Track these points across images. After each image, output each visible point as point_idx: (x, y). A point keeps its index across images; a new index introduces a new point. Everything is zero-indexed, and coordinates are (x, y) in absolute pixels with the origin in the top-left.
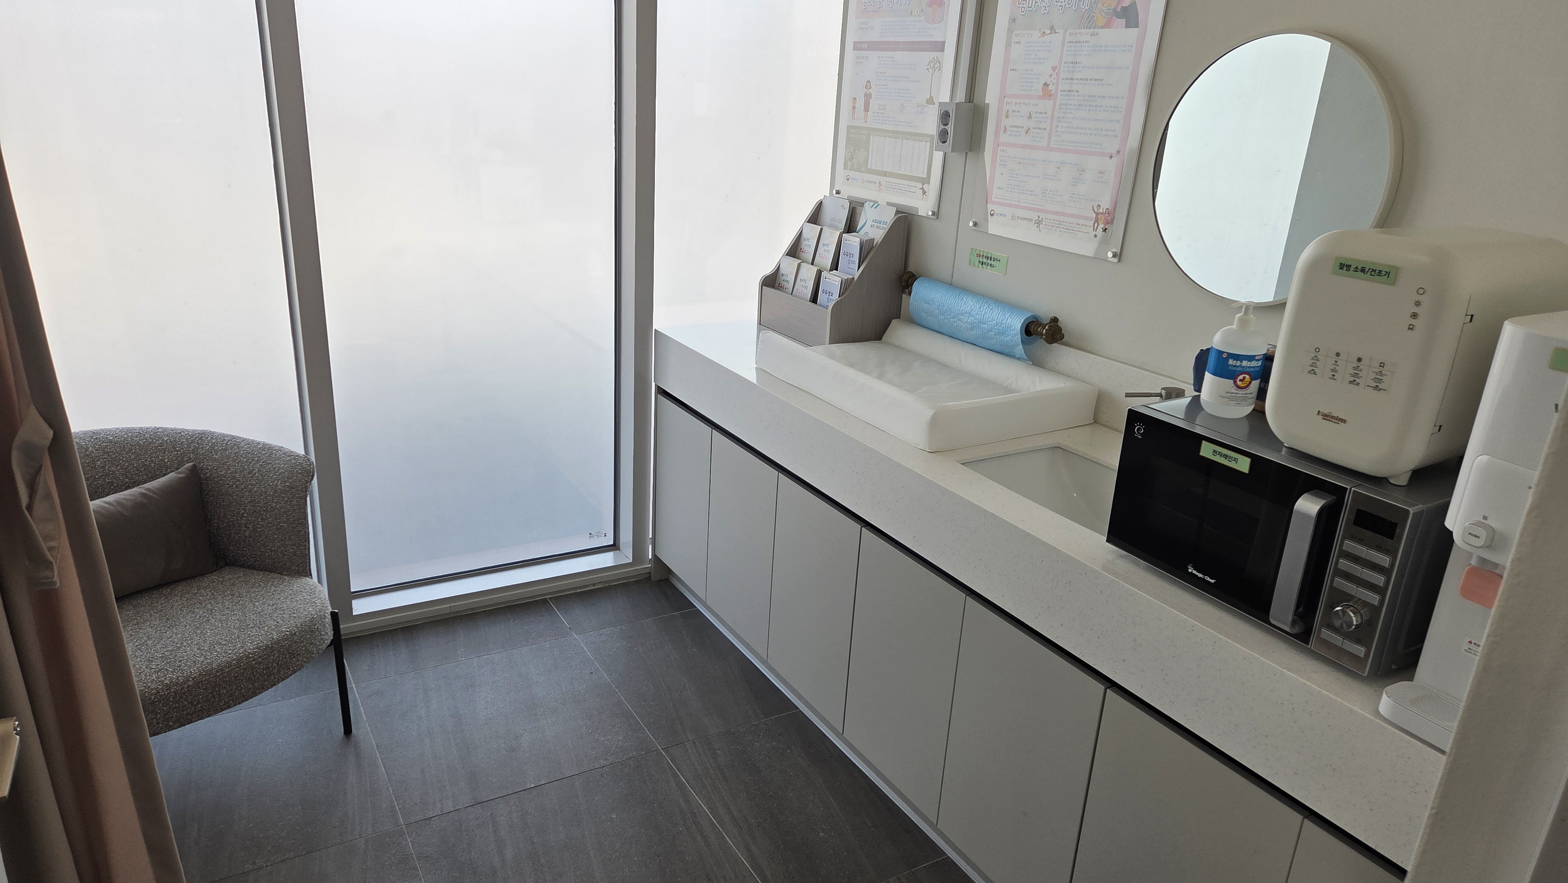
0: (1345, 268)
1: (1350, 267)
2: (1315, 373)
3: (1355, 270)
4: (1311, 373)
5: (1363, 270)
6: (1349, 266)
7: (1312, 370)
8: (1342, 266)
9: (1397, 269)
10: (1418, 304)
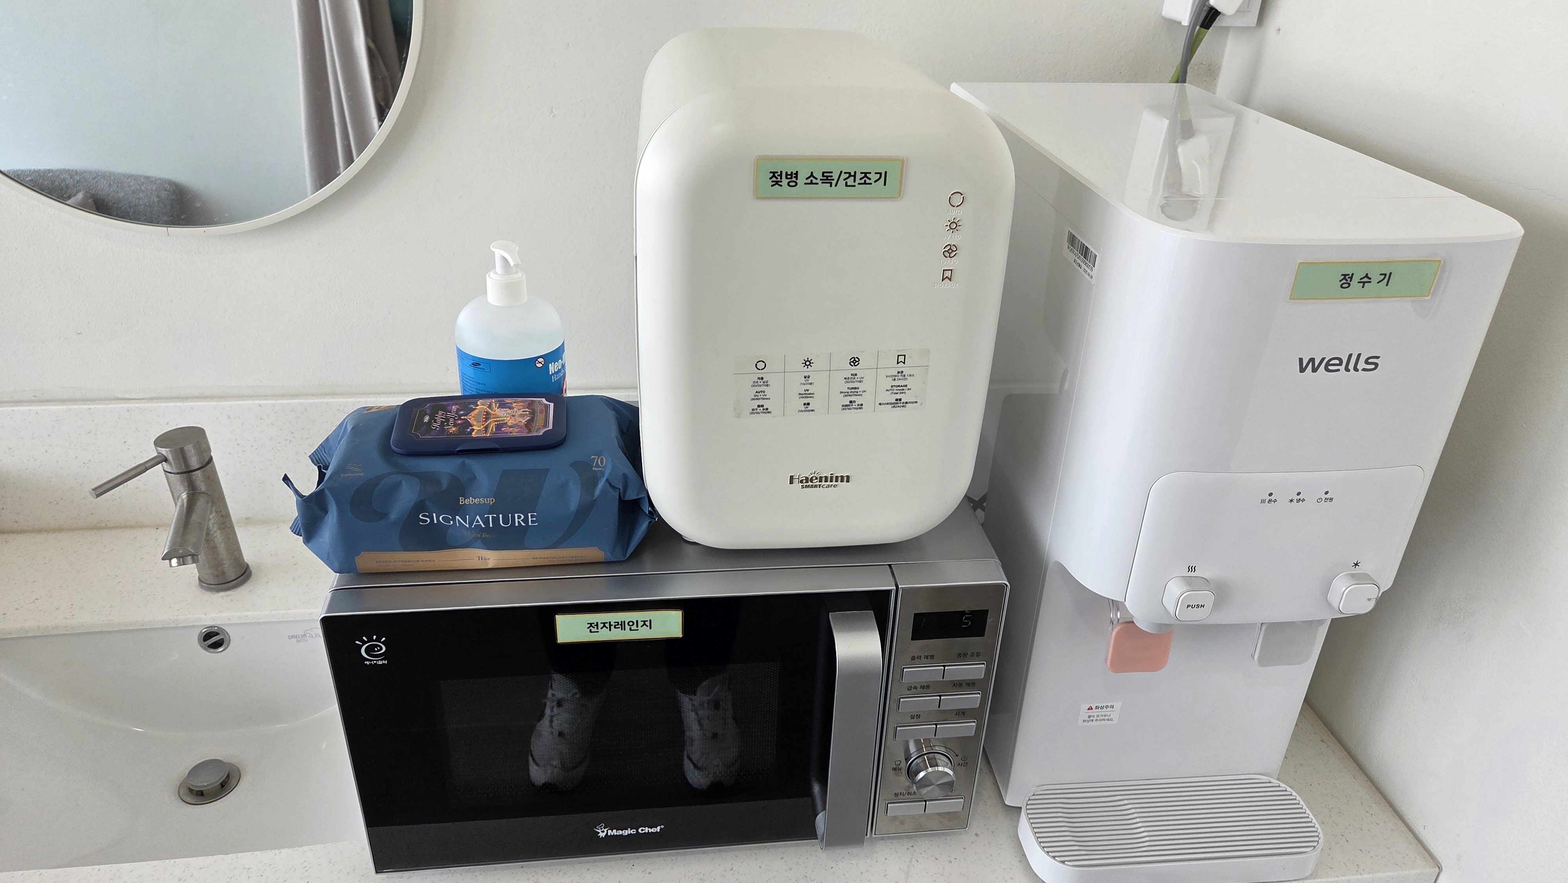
0: (785, 182)
1: (796, 178)
2: (767, 411)
3: (809, 181)
4: (758, 413)
5: (827, 178)
6: (793, 177)
7: (759, 406)
8: (776, 178)
9: (902, 163)
10: (954, 226)
